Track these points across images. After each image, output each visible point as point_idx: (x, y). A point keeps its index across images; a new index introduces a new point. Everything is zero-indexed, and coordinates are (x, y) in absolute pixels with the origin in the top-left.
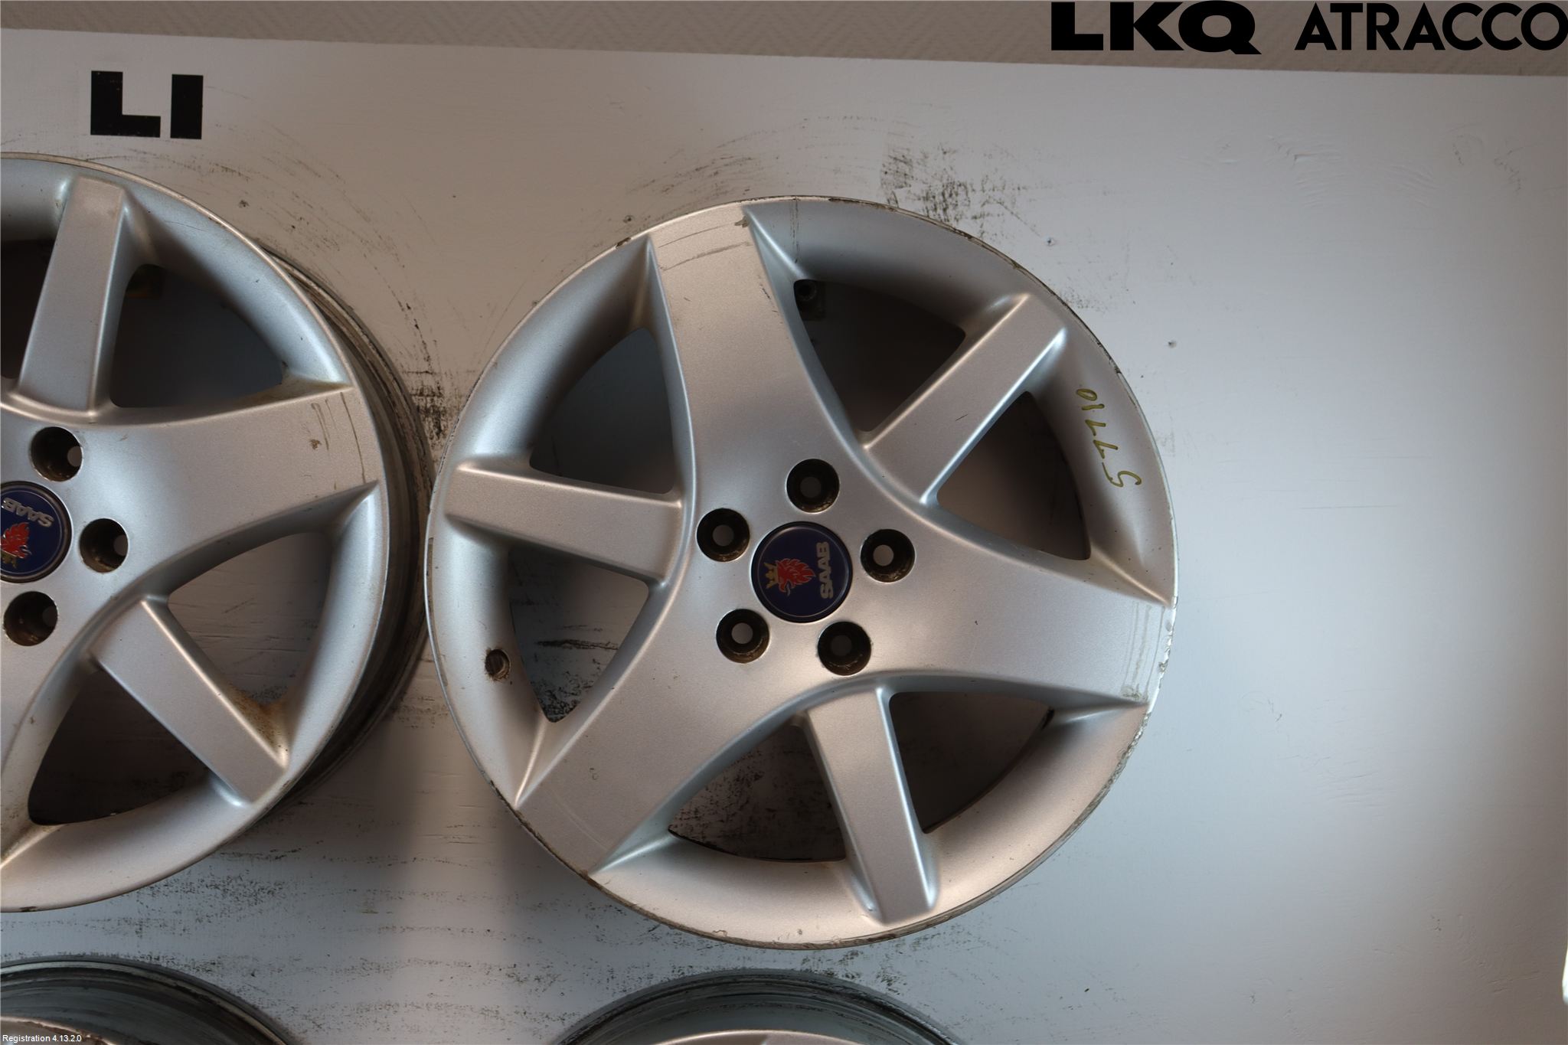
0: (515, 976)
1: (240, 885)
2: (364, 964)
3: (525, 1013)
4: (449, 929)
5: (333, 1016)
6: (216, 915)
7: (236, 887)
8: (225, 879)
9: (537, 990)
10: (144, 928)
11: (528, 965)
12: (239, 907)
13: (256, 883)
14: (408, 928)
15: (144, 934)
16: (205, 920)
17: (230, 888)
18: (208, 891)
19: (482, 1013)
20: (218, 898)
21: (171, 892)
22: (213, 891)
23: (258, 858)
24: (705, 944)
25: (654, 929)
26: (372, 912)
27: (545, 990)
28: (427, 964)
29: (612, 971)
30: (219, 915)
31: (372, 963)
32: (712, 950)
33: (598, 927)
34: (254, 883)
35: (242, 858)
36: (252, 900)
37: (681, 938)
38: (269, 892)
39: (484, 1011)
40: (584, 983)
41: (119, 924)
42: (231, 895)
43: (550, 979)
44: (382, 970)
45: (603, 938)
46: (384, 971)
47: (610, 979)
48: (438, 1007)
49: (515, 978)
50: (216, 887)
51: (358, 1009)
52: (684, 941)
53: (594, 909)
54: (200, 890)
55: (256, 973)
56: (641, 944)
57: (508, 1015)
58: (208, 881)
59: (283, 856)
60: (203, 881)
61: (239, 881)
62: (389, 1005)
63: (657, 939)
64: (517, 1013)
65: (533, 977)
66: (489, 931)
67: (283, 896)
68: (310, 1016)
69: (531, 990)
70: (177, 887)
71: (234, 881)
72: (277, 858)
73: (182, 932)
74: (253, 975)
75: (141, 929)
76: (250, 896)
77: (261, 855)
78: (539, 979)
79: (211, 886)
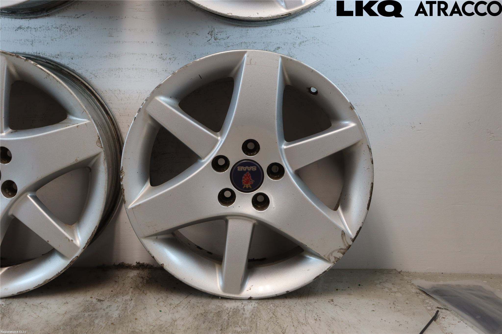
0: (161, 58)
1: (65, 27)
2: (110, 55)
3: (166, 71)
4: (139, 42)
5: (101, 73)
6: (58, 38)
7: (64, 28)
8: (60, 25)
9: (170, 63)
10: (33, 43)
11: (166, 54)
12: (66, 35)
13: (71, 27)
14: (124, 42)
15: (34, 45)
16: (54, 40)
17: (62, 28)
18: (55, 30)
19: (151, 71)
20: (58, 32)
21: (42, 30)
22: (56, 30)
23: (71, 18)
24: (227, 45)
25: (209, 40)
26: (112, 36)
27: (172, 63)
28: (132, 54)
29: (195, 56)
30: (59, 38)
31: (113, 54)
32: (229, 47)
33: (190, 40)
34: (70, 26)
35: (65, 18)
36: (70, 32)
37: (219, 44)
38: (75, 30)
39: (152, 70)
40: (186, 60)
41: (25, 42)
42: (62, 31)
43: (174, 59)
44: (116, 56)
45: (192, 44)
46: (117, 57)
47: (195, 58)
48: (136, 69)
49: (162, 59)
50: (57, 28)
51: (109, 70)
52: (220, 44)
53: (188, 34)
54: (52, 29)
55: (73, 58)
56: (205, 46)
57: (160, 71)
58: (54, 26)
59: (80, 17)
60: (52, 26)
61: (65, 26)
62: (119, 69)
63: (210, 44)
64: (163, 71)
65: (168, 58)
66: (152, 42)
67: (80, 31)
68: (93, 73)
69: (168, 63)
70: (44, 28)
71: (63, 26)
72: (77, 18)
73: (47, 44)
74: (72, 59)
75: (32, 43)
76: (69, 31)
77: (72, 16)
78: (170, 59)
79: (55, 28)
